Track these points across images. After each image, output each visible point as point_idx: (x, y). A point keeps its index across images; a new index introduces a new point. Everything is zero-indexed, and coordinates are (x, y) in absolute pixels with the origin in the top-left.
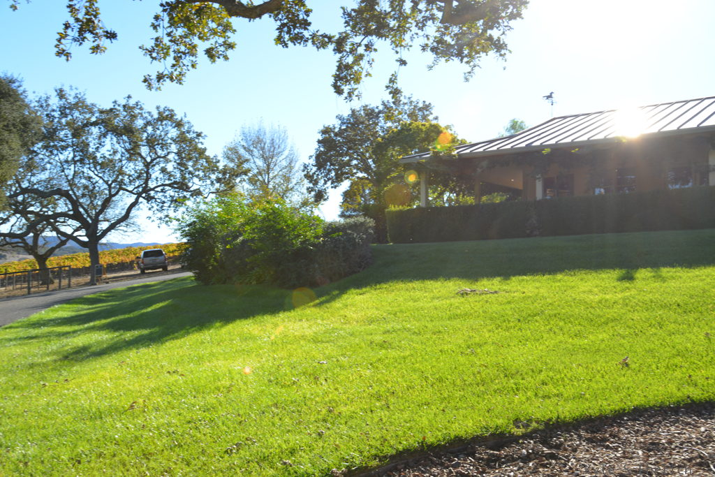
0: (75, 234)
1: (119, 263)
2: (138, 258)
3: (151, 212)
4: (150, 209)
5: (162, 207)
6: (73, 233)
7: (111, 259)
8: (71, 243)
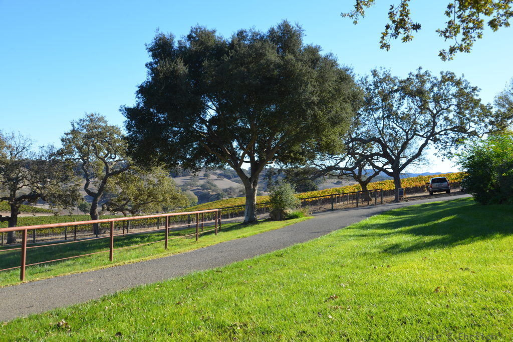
0: (385, 167)
1: (413, 187)
2: (427, 183)
3: (437, 150)
4: (436, 148)
5: (446, 146)
6: (383, 166)
7: (408, 184)
8: (382, 173)
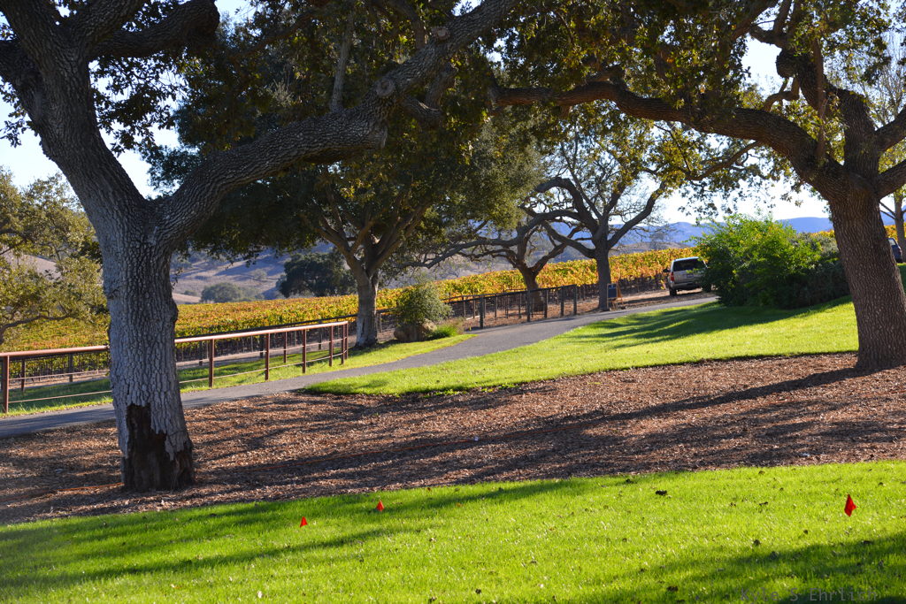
1: (637, 279)
2: (666, 271)
6: (571, 235)
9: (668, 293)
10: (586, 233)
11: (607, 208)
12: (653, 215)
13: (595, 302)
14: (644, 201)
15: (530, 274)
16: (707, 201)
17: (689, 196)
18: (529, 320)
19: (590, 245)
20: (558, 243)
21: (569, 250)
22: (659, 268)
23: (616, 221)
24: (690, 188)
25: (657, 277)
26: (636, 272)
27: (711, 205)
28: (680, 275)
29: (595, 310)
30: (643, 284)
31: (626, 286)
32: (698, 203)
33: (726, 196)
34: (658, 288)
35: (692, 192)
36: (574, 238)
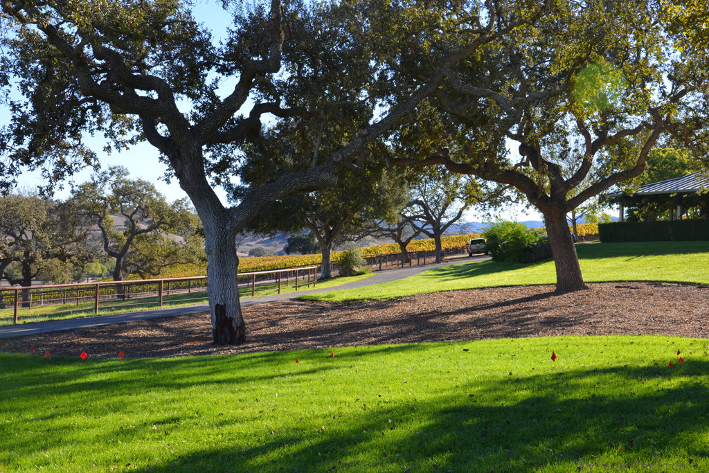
1: (454, 248)
2: (467, 244)
7: (448, 245)
9: (468, 255)
10: (430, 226)
11: (440, 215)
12: (461, 218)
13: (434, 259)
14: (458, 212)
15: (403, 245)
16: (487, 212)
17: (478, 209)
18: (402, 267)
19: (432, 232)
20: (417, 231)
21: (422, 234)
22: (464, 243)
23: (444, 221)
24: (479, 206)
25: (463, 247)
26: (453, 245)
27: (489, 214)
28: (474, 247)
29: (434, 263)
30: (457, 251)
31: (448, 252)
32: (482, 213)
33: (495, 210)
34: (463, 252)
35: (480, 208)
36: (424, 228)
